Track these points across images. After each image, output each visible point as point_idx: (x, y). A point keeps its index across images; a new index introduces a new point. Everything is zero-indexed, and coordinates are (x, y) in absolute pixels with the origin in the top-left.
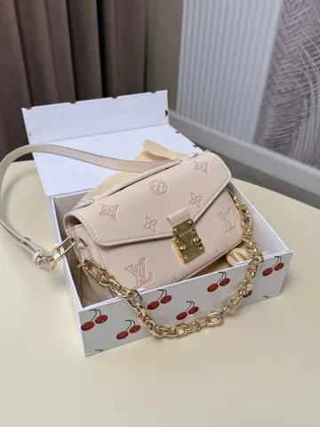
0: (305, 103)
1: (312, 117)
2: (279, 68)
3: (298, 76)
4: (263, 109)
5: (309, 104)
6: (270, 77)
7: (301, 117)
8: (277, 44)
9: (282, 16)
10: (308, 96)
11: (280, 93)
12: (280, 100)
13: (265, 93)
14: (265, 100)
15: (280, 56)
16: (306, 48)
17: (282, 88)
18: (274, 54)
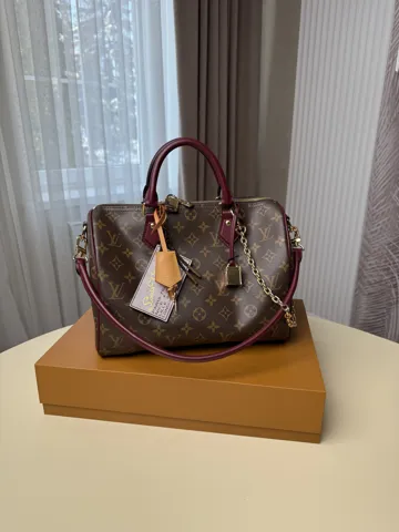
0: (393, 291)
2: (367, 263)
3: (384, 270)
4: (356, 297)
6: (360, 271)
7: (391, 304)
8: (363, 245)
9: (366, 223)
10: (395, 286)
11: (370, 284)
12: (371, 290)
13: (357, 283)
14: (357, 289)
15: (367, 254)
16: (390, 248)
17: (371, 279)
18: (362, 254)
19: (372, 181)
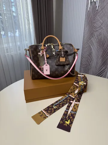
1: (91, 69)
2: (83, 60)
3: (87, 61)
5: (90, 67)
6: (81, 62)
7: (89, 69)
8: (82, 55)
9: (82, 50)
10: (90, 65)
11: (84, 65)
12: (84, 66)
13: (80, 65)
15: (83, 58)
16: (88, 56)
17: (84, 64)
18: (81, 57)
19: (83, 39)
